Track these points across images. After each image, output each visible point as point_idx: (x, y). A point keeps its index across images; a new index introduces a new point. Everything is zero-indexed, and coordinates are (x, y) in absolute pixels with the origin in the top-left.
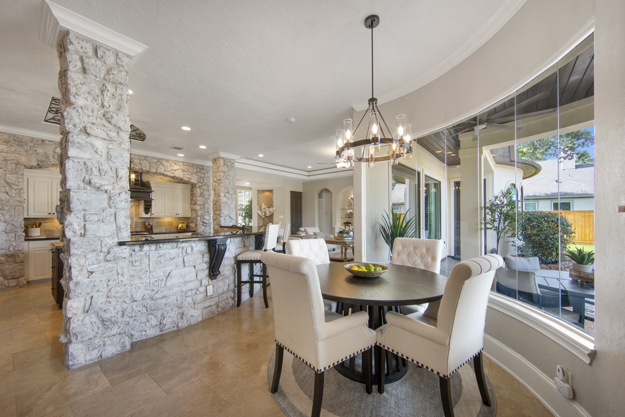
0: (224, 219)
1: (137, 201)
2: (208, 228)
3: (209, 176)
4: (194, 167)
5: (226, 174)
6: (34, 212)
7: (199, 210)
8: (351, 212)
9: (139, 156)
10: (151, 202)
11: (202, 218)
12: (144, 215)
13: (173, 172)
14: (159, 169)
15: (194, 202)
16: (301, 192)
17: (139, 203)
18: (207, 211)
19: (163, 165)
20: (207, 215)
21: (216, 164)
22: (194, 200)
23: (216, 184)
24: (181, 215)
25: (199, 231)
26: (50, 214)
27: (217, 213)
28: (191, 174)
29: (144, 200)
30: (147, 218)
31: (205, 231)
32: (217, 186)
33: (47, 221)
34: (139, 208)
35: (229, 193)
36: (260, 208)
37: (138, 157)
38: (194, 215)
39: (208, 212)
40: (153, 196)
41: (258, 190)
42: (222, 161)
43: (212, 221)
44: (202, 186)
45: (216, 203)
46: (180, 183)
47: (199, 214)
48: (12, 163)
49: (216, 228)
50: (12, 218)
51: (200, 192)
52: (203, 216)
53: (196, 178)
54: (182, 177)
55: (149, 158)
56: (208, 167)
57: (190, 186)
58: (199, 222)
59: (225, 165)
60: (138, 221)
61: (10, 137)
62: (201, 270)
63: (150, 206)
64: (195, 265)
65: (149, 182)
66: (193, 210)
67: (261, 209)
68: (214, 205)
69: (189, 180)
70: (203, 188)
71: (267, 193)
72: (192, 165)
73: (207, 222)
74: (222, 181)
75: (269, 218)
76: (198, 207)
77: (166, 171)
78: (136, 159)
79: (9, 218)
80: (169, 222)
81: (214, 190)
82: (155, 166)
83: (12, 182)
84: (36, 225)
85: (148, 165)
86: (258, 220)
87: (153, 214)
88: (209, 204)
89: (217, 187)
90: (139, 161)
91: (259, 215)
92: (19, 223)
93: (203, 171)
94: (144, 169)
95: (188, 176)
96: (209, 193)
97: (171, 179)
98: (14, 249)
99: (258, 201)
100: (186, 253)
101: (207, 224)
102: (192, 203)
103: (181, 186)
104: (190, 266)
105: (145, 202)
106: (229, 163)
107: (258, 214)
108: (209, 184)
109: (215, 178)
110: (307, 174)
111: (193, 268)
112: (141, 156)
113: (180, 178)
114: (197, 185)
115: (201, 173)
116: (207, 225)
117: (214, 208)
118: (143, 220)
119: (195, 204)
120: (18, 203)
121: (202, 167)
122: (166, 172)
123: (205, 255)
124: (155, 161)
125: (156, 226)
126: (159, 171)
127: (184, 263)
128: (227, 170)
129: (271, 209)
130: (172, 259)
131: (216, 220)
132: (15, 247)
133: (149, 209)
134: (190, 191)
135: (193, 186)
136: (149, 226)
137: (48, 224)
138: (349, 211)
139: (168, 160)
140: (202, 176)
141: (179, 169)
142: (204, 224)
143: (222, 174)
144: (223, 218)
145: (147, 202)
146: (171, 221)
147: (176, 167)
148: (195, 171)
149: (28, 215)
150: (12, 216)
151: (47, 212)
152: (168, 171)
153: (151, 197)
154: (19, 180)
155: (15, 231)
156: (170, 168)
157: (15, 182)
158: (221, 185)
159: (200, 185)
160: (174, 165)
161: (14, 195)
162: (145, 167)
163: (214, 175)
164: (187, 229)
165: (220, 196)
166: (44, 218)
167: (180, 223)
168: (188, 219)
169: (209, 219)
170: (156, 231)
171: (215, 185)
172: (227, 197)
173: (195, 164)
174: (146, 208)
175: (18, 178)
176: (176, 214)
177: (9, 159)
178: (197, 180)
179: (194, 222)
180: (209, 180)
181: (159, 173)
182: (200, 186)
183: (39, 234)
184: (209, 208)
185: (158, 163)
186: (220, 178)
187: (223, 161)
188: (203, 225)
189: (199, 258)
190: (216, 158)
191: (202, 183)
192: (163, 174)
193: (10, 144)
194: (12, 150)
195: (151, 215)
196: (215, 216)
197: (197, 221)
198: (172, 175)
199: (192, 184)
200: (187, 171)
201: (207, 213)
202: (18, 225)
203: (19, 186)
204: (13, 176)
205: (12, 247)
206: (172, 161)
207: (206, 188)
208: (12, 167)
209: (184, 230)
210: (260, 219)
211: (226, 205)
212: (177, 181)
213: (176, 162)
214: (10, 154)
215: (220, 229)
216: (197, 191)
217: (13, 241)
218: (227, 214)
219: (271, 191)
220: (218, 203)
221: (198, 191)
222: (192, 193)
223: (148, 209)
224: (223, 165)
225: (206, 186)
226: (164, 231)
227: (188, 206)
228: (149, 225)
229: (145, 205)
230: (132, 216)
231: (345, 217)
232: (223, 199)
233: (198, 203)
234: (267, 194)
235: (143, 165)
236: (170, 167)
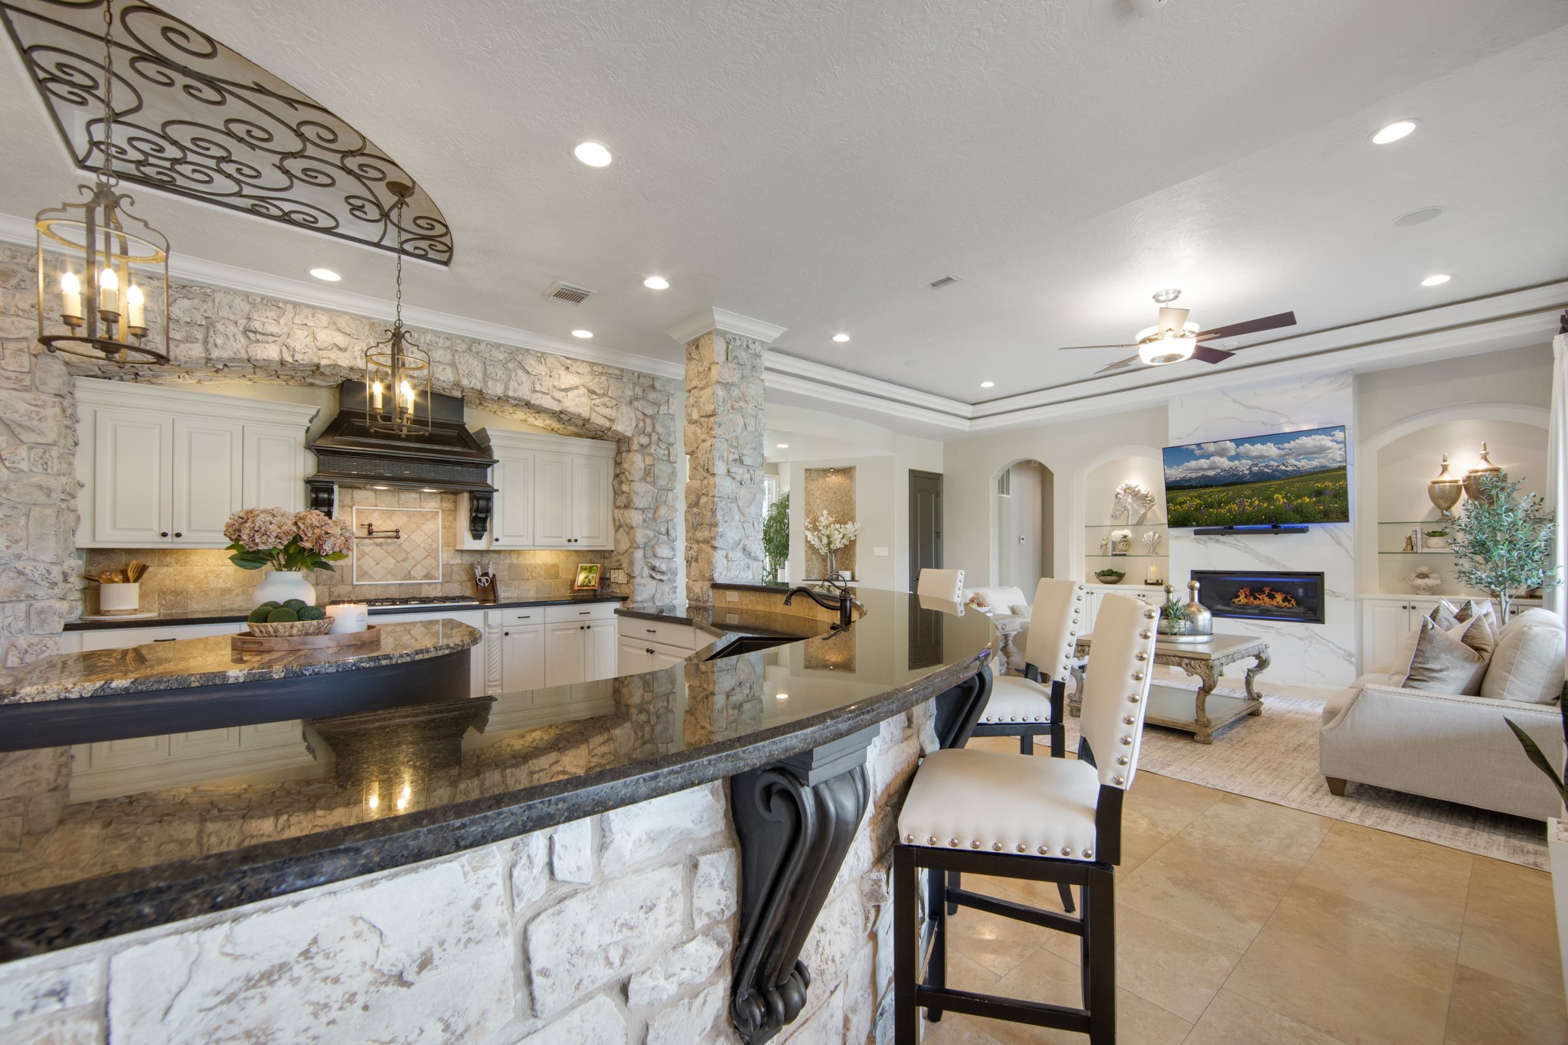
0: (727, 557)
1: (451, 497)
2: (666, 588)
3: (671, 412)
4: (624, 380)
5: (735, 392)
6: (114, 527)
7: (638, 526)
8: (1125, 537)
9: (449, 337)
10: (489, 499)
11: (650, 553)
12: (470, 544)
13: (559, 395)
14: (513, 385)
15: (624, 500)
16: (940, 475)
17: (455, 502)
18: (663, 530)
19: (527, 372)
20: (664, 543)
21: (700, 360)
22: (623, 493)
23: (699, 431)
24: (583, 544)
25: (639, 599)
26: (164, 535)
27: (701, 535)
28: (614, 403)
29: (471, 492)
30: (481, 552)
31: (658, 596)
32: (704, 437)
33: (168, 559)
34: (455, 519)
35: (742, 462)
36: (814, 524)
37: (448, 343)
38: (624, 545)
39: (668, 533)
40: (496, 477)
41: (806, 470)
42: (719, 346)
43: (680, 563)
44: (649, 445)
45: (699, 498)
46: (582, 437)
47: (640, 539)
48: (21, 350)
49: (697, 588)
50: (16, 549)
51: (642, 466)
52: (653, 547)
53: (631, 419)
54: (585, 415)
55: (482, 347)
56: (669, 381)
57: (613, 446)
58: (641, 569)
59: (730, 359)
60: (452, 562)
61: (14, 257)
62: (674, 1002)
63: (488, 510)
64: (623, 973)
65: (484, 430)
66: (620, 526)
67: (815, 528)
68: (690, 506)
69: (607, 424)
70: (652, 451)
71: (833, 477)
72: (618, 372)
73: (664, 567)
74: (719, 419)
75: (839, 555)
76: (635, 517)
77: (535, 391)
78: (441, 348)
79: (7, 547)
80: (545, 565)
81: (692, 454)
82: (500, 373)
83: (16, 416)
84: (124, 572)
85: (477, 369)
86: (807, 560)
87: (497, 540)
88: (672, 507)
89: (703, 441)
90: (448, 358)
91: (810, 546)
92: (41, 567)
93: (652, 396)
94: (465, 382)
95: (607, 412)
96: (670, 469)
97: (556, 425)
98: (22, 659)
99: (808, 503)
100: (544, 882)
101: (662, 573)
102: (618, 504)
103: (584, 445)
104: (589, 997)
105: (474, 497)
106: (744, 354)
107: (808, 542)
108: (672, 440)
109: (695, 410)
110: (969, 411)
111: (609, 1003)
112: (458, 337)
113: (579, 416)
114: (635, 441)
115: (648, 401)
116: (664, 578)
117: (689, 517)
118: (467, 559)
119: (627, 507)
120: (40, 497)
121: (651, 381)
122: (535, 396)
123: (704, 861)
124: (501, 356)
125: (507, 578)
126: (515, 390)
127: (529, 980)
128: (735, 380)
129: (848, 526)
130: (400, 980)
131: (697, 560)
132: (27, 652)
133: (484, 520)
134: (611, 463)
135: (622, 444)
136: (484, 579)
137: (171, 569)
138: (1117, 534)
139: (542, 353)
140: (649, 412)
141: (577, 388)
142: (654, 575)
143: (721, 392)
144: (723, 553)
145: (478, 499)
146: (554, 561)
147: (568, 380)
148: (629, 393)
149: (94, 539)
150: (16, 542)
151: (156, 527)
152: (542, 392)
153: (489, 482)
154: (43, 412)
155: (28, 596)
156: (548, 383)
157: (31, 419)
158: (718, 432)
159: (644, 440)
160: (563, 373)
161: (24, 466)
162: (469, 375)
163: (692, 400)
164: (602, 588)
165: (714, 475)
166: (159, 550)
167: (582, 569)
168: (605, 558)
169: (670, 556)
170: (506, 595)
171: (695, 434)
172: (738, 478)
173: (628, 370)
174: (476, 517)
175: (42, 406)
176: (569, 541)
177: (11, 336)
178: (634, 423)
179: (624, 565)
180: (672, 424)
181: (515, 399)
182: (642, 446)
183: (136, 606)
184: (672, 520)
185: (510, 365)
186: (712, 407)
187: (725, 346)
188: (653, 578)
189: (662, 906)
190: (698, 339)
191: (650, 435)
192: (528, 405)
193: (14, 282)
194: (21, 306)
195: (491, 544)
196: (695, 547)
197: (632, 563)
198: (556, 407)
199: (619, 441)
200: (604, 395)
201: (666, 538)
202: (37, 574)
203: (42, 433)
204: (22, 399)
205: (16, 653)
206: (556, 357)
207: (662, 452)
208: (21, 366)
209: (592, 593)
210: (814, 557)
211: (734, 506)
212: (572, 428)
213: (569, 362)
214: (14, 318)
215: (711, 592)
216: (633, 462)
217: (21, 631)
218: (737, 538)
219: (846, 471)
220: (703, 500)
221: (636, 462)
222: (618, 472)
223: (479, 522)
224: (724, 358)
225: (663, 446)
226: (531, 595)
227: (605, 512)
228: (486, 574)
229: (471, 510)
230: (435, 546)
231: (1099, 552)
232: (724, 486)
233: (638, 502)
234: (834, 480)
235: (463, 369)
236: (548, 378)
